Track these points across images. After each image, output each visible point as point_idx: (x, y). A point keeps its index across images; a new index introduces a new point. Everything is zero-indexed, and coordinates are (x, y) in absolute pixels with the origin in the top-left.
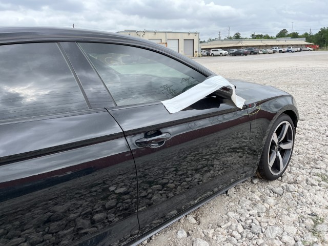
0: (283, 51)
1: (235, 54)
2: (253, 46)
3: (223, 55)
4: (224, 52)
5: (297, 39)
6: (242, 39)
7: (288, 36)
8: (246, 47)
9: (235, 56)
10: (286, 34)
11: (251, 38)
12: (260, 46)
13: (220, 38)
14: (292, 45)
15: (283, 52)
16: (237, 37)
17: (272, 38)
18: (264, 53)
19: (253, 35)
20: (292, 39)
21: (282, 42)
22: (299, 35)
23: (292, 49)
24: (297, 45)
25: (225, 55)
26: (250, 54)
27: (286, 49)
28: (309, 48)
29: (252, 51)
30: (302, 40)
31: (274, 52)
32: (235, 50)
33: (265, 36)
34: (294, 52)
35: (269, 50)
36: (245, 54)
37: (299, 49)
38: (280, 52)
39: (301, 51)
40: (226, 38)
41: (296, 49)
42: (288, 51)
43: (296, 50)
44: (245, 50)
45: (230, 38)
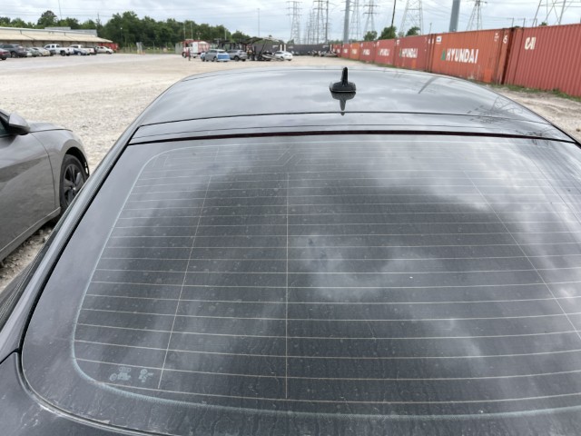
0: (67, 52)
7: (60, 24)
14: (79, 42)
15: (68, 55)
17: (30, 26)
18: (34, 56)
20: (73, 31)
21: (58, 35)
22: (79, 23)
26: (11, 56)
27: (72, 50)
28: (106, 49)
30: (91, 34)
31: (52, 54)
34: (85, 55)
35: (41, 50)
37: (92, 50)
38: (62, 53)
39: (95, 53)
42: (76, 53)
43: (89, 52)
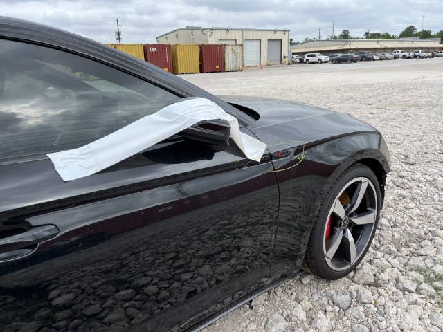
0: (408, 56)
1: (339, 61)
2: (366, 49)
3: (322, 62)
4: (324, 58)
5: (429, 39)
6: (351, 39)
7: (417, 35)
8: (356, 50)
9: (340, 63)
10: (414, 33)
11: (364, 37)
12: (375, 49)
13: (320, 37)
14: (421, 48)
15: (408, 58)
16: (345, 36)
17: (393, 38)
18: (381, 59)
19: (367, 34)
20: (421, 40)
21: (407, 43)
22: (432, 34)
23: (421, 53)
24: (428, 48)
25: (326, 62)
26: (361, 60)
27: (412, 54)
29: (364, 56)
30: (435, 41)
31: (396, 58)
32: (340, 55)
33: (384, 35)
34: (423, 58)
35: (388, 55)
36: (354, 60)
38: (404, 57)
40: (329, 38)
41: (426, 54)
42: (415, 57)
43: (426, 56)
44: (354, 55)
45: (335, 38)
